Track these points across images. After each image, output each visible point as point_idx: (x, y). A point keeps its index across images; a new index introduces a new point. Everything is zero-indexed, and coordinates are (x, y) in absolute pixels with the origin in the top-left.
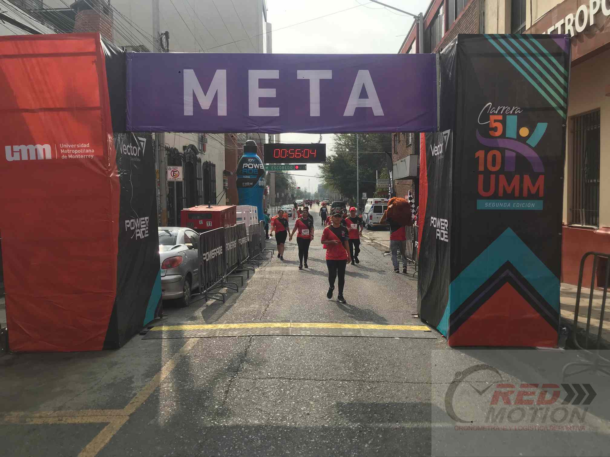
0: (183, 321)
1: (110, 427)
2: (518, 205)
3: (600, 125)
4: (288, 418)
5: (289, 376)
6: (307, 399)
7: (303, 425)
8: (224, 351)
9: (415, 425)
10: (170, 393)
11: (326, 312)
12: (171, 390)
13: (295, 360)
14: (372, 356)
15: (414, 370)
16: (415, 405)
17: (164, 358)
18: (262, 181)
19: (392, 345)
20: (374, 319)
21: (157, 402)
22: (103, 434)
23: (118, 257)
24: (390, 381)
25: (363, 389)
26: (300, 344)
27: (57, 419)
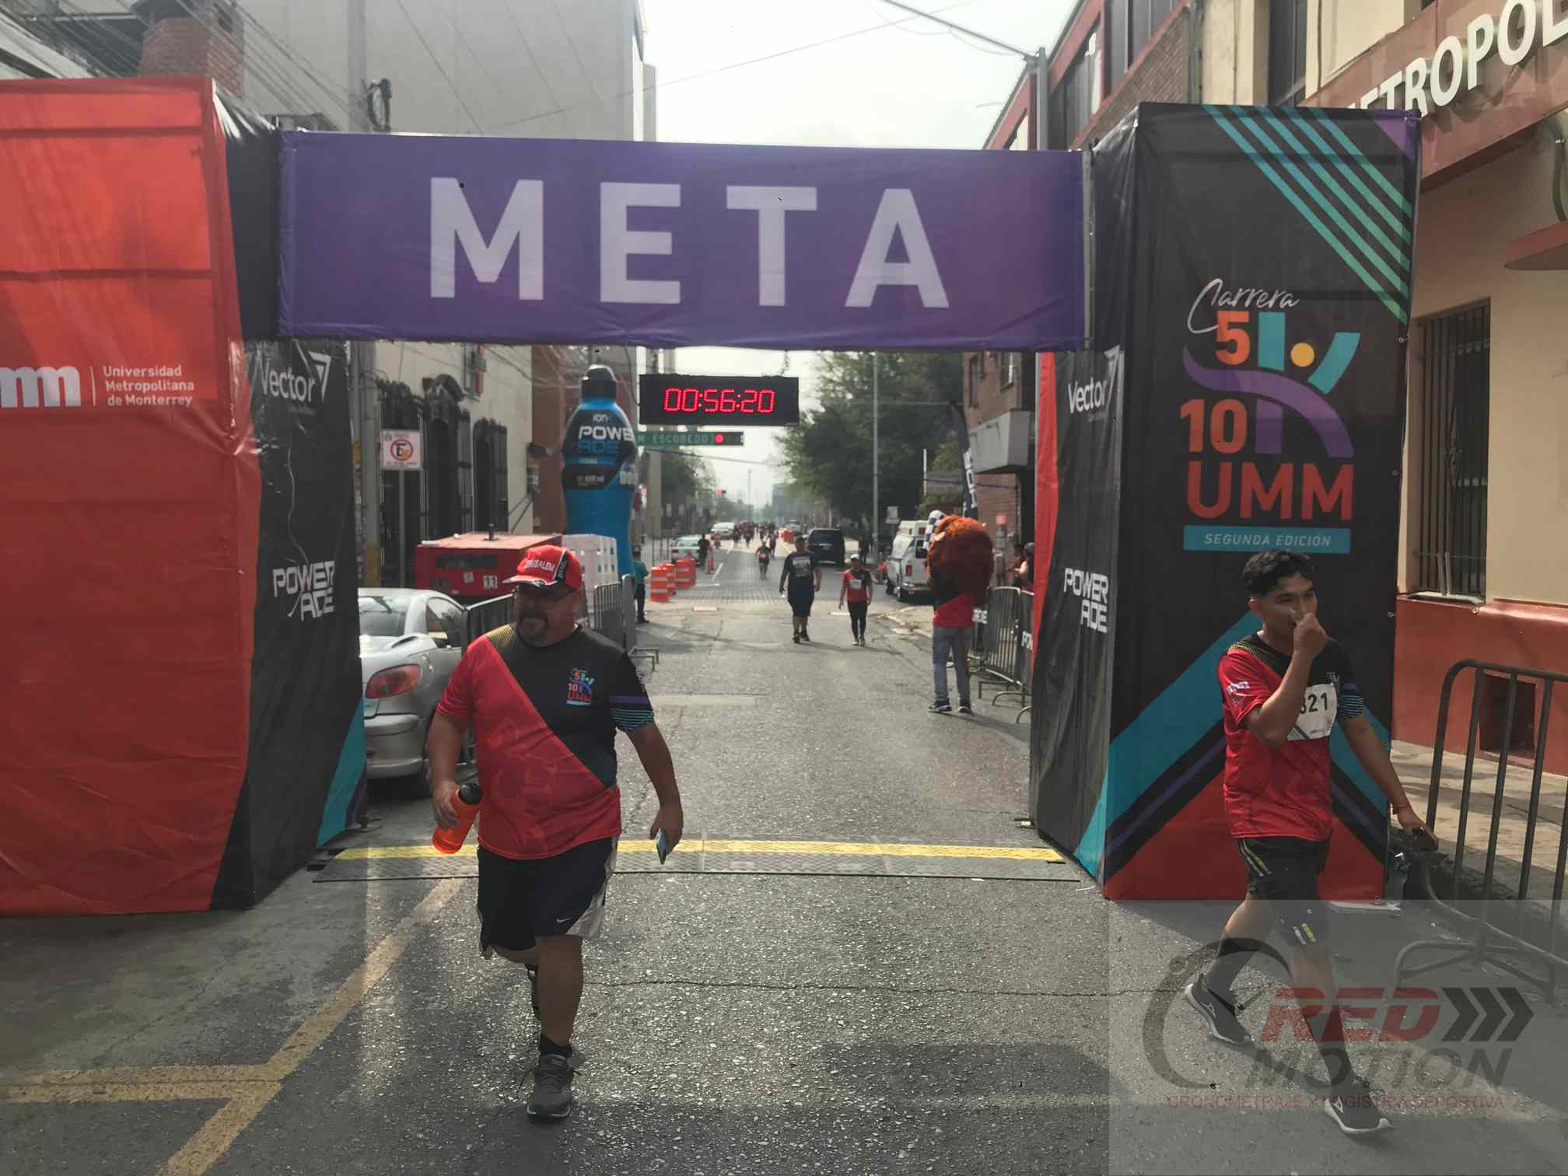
0: (420, 833)
1: (230, 1111)
2: (1289, 541)
3: (1489, 342)
4: (698, 1085)
5: (701, 978)
6: (747, 1035)
7: (738, 1102)
9: (1027, 1102)
10: (390, 1021)
11: (795, 812)
12: (393, 1015)
13: (715, 937)
14: (914, 924)
15: (1021, 962)
16: (1025, 1052)
17: (372, 930)
18: (630, 473)
19: (966, 897)
20: (918, 830)
21: (356, 1044)
22: (214, 1129)
23: (253, 665)
24: (960, 989)
25: (892, 1010)
26: (729, 896)
27: (90, 1090)
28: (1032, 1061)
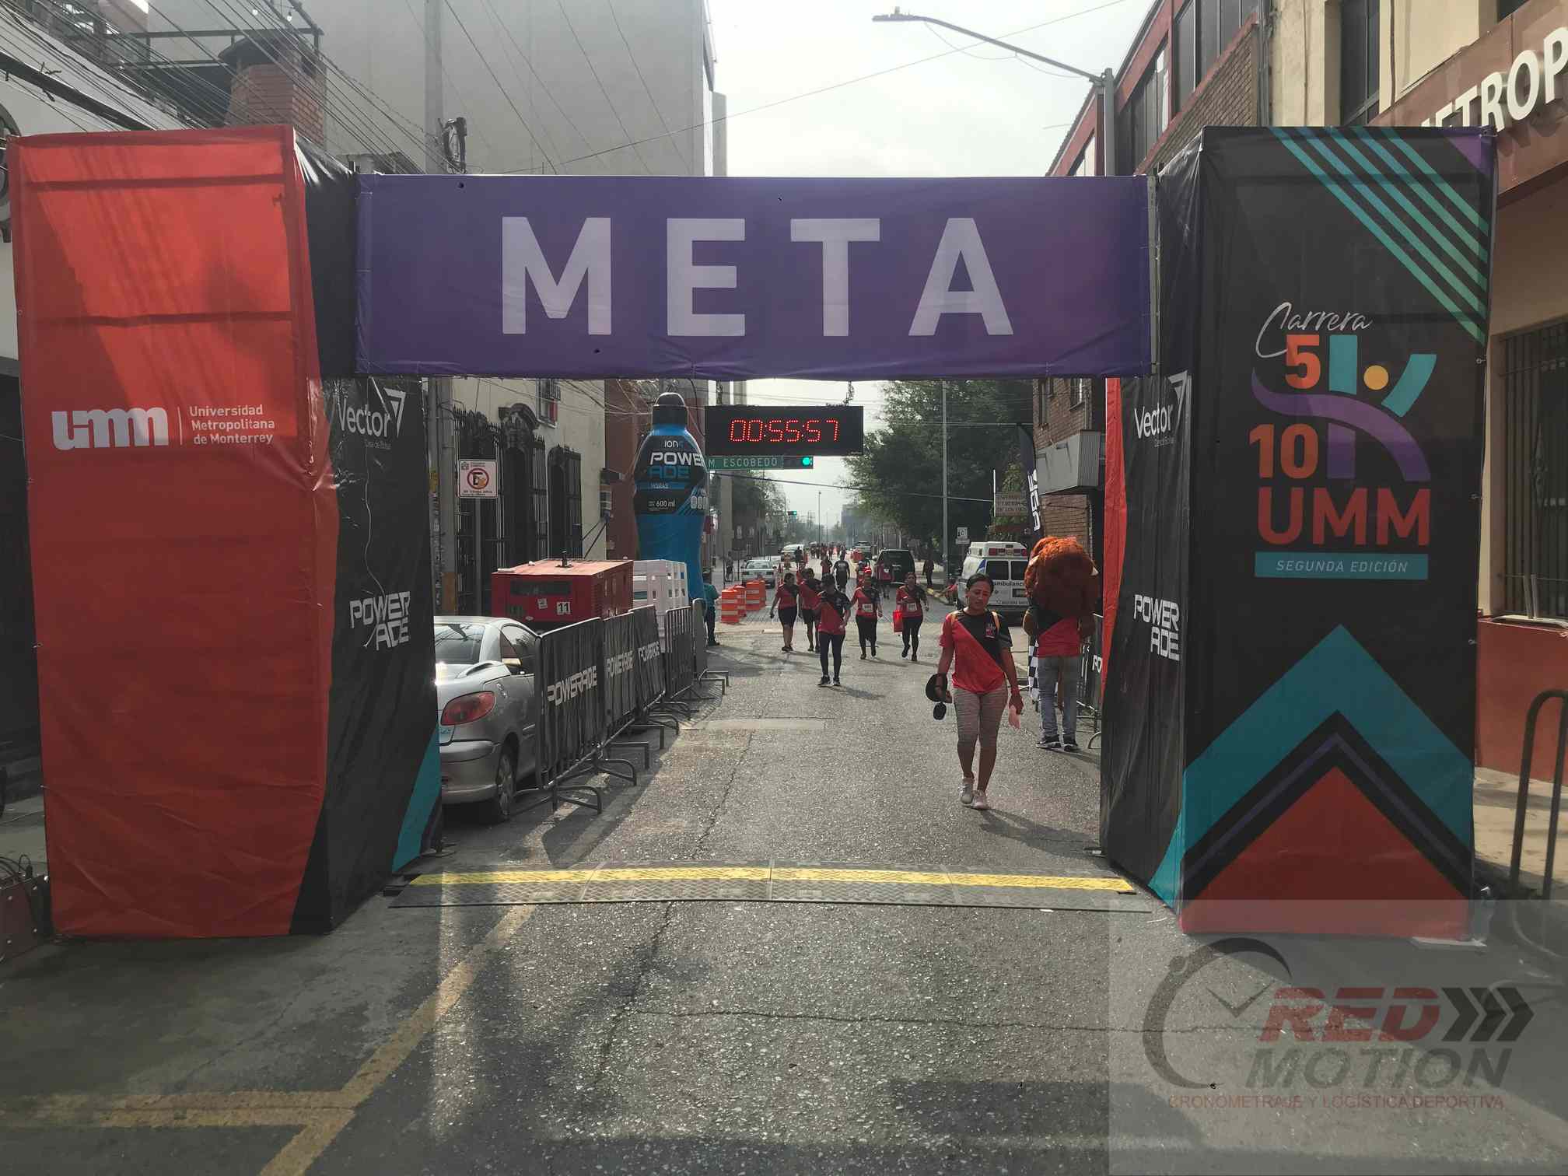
0: (495, 859)
1: (305, 1137)
2: (1365, 567)
6: (813, 1068)
7: (803, 1138)
8: (599, 941)
10: (461, 1050)
11: (863, 840)
12: (464, 1043)
13: (782, 967)
14: (982, 956)
15: (1090, 996)
16: (1092, 1090)
17: (446, 956)
18: (700, 497)
19: (1035, 928)
20: (987, 859)
21: (428, 1073)
22: (289, 1157)
23: (331, 695)
24: (1028, 1023)
25: (959, 1044)
26: (796, 925)
27: (171, 1115)
28: (1100, 1099)
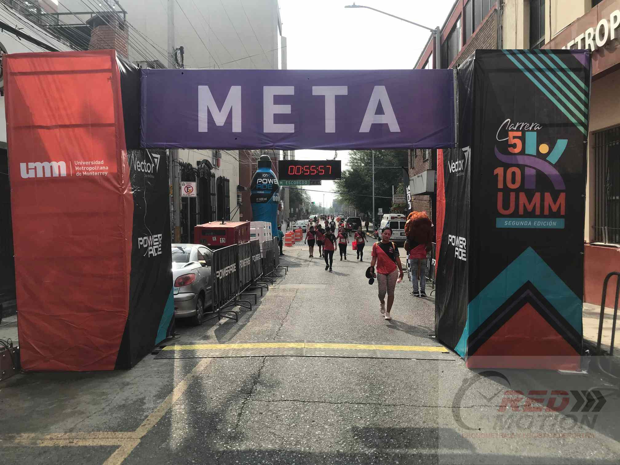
0: (195, 340)
1: (121, 450)
2: (539, 223)
6: (322, 422)
7: (318, 450)
8: (237, 372)
9: (433, 452)
10: (182, 415)
11: (341, 332)
12: (183, 413)
14: (389, 378)
15: (431, 394)
18: (277, 196)
19: (409, 367)
20: (390, 340)
21: (169, 424)
22: (114, 458)
23: (130, 275)
24: (406, 404)
25: (379, 413)
26: (315, 366)
27: (68, 441)
28: (435, 434)
